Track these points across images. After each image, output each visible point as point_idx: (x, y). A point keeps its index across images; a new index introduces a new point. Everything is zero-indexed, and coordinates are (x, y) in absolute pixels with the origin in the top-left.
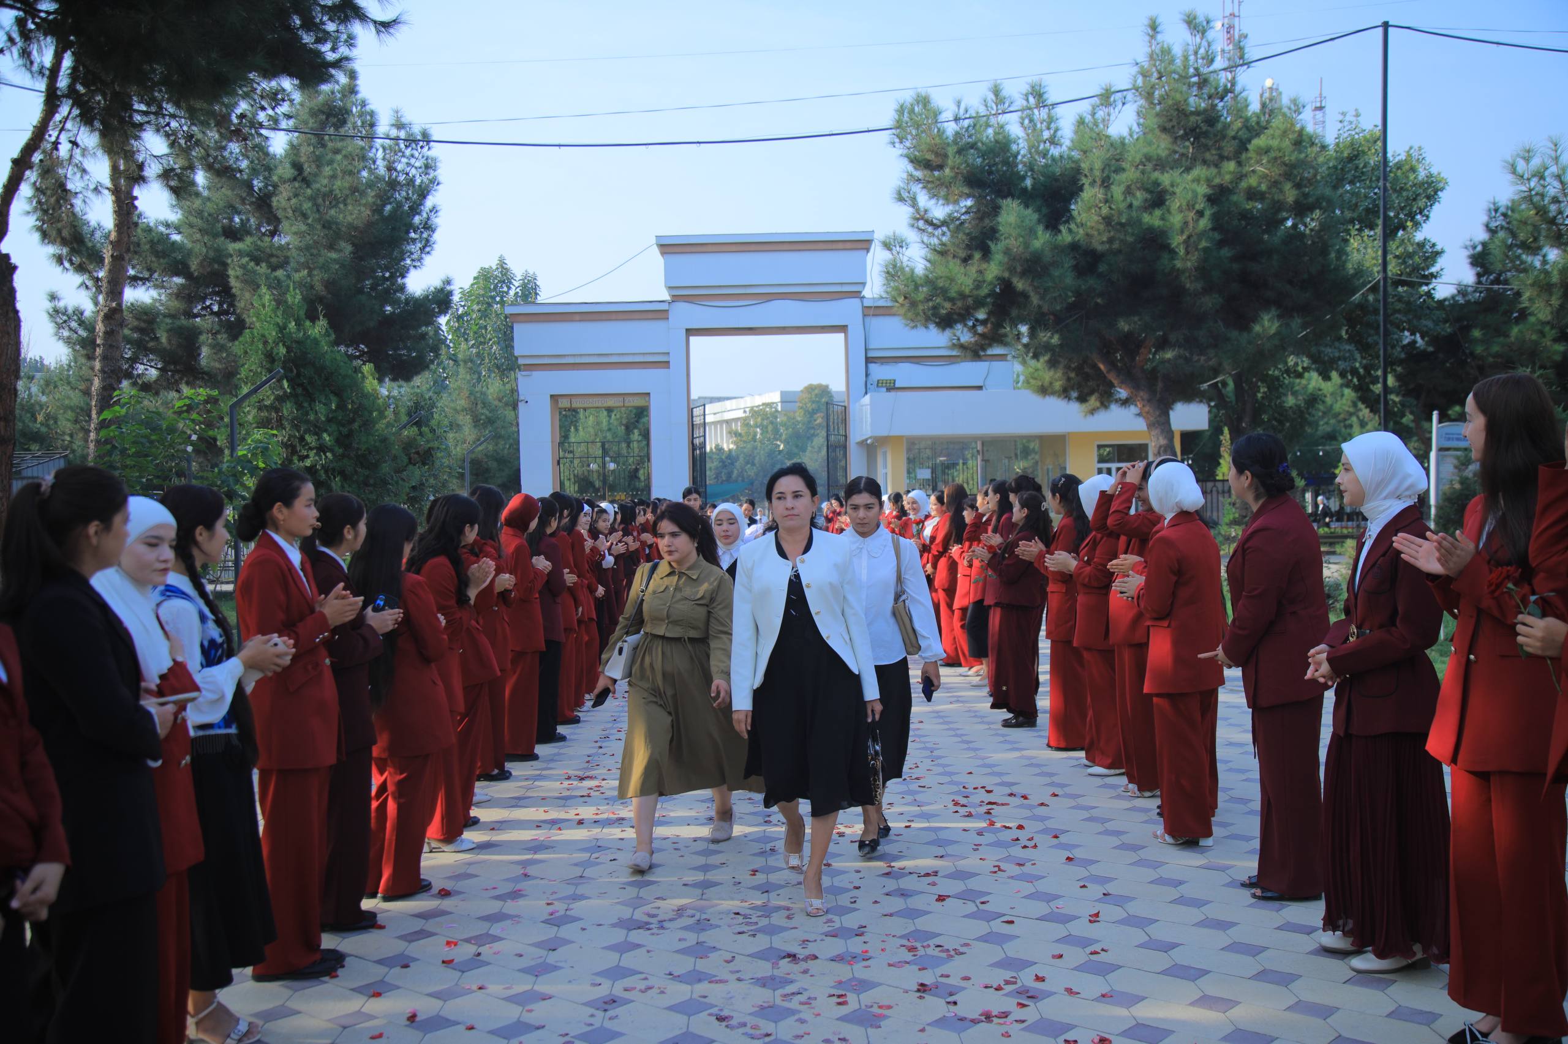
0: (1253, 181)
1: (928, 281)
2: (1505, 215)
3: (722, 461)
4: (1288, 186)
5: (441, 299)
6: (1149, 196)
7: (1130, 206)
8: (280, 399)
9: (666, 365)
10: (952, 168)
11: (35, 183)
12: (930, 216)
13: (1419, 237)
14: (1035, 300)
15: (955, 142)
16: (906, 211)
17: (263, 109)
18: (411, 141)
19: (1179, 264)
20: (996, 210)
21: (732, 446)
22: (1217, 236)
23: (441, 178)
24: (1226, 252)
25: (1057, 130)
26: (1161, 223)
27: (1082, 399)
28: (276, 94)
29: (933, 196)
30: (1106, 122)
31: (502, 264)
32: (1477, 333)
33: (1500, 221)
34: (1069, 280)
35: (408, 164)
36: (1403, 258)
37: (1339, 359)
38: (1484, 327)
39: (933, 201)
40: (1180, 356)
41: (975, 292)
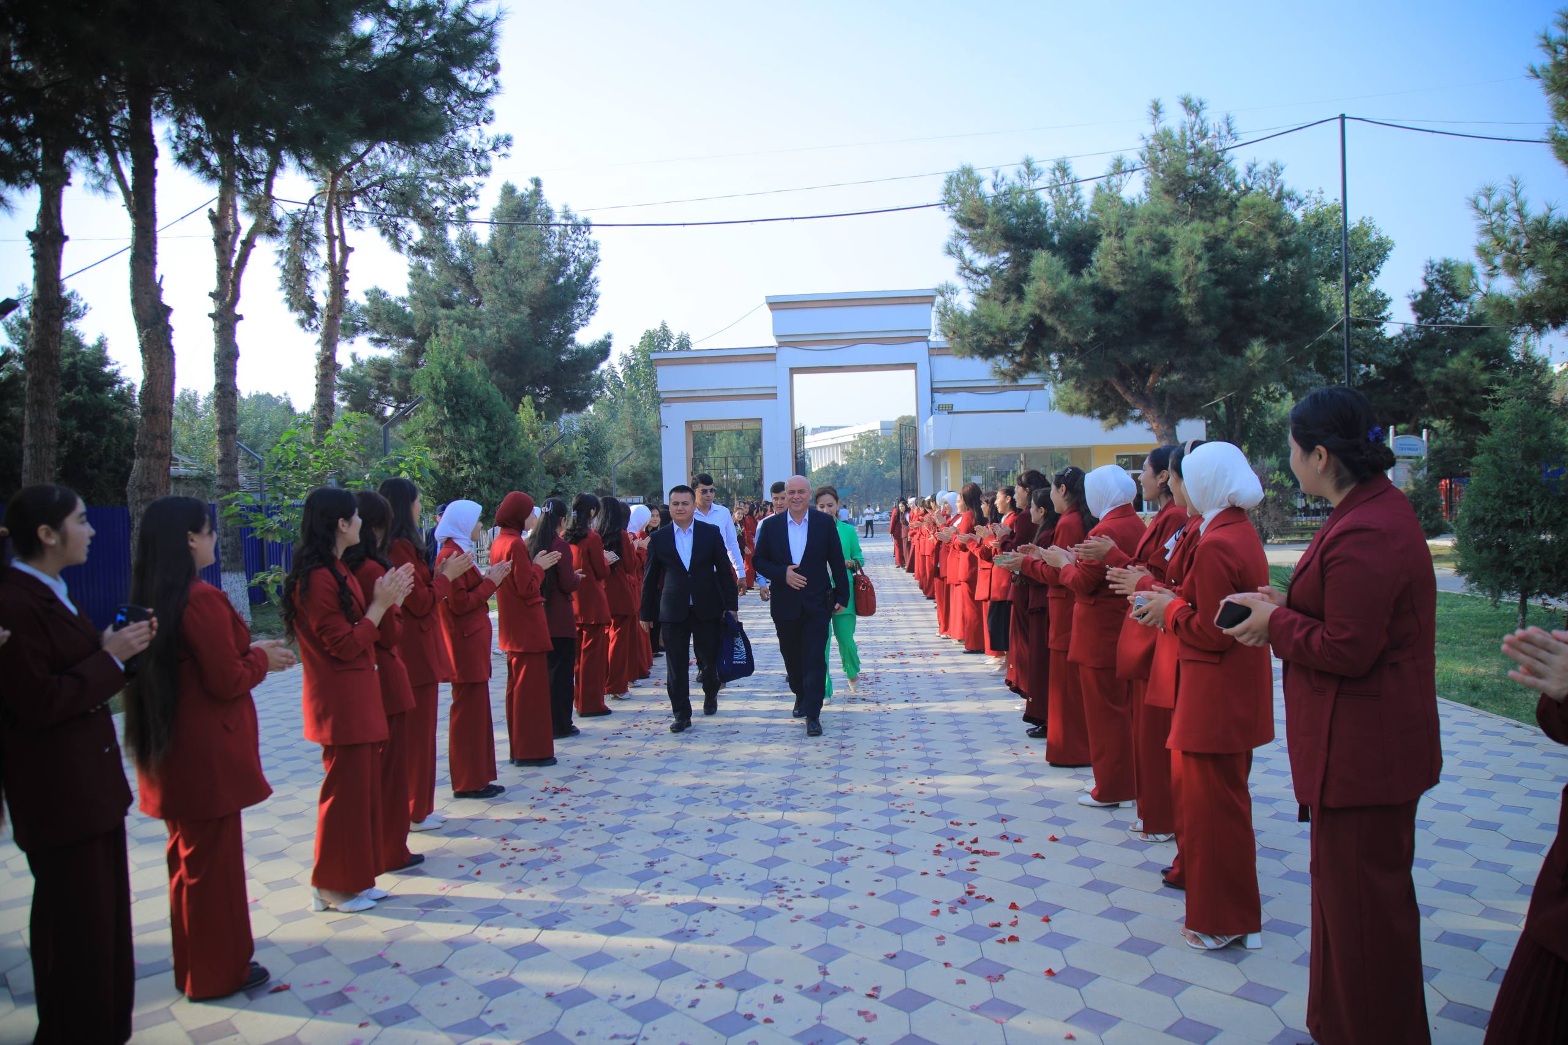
0: (1242, 232)
1: (975, 319)
2: (1439, 271)
3: (836, 473)
4: (1270, 236)
5: (603, 350)
6: (1156, 245)
7: (1141, 253)
8: (442, 423)
9: (774, 396)
10: (992, 225)
11: (284, 267)
12: (974, 266)
13: (1372, 288)
14: (1062, 332)
15: (994, 204)
16: (954, 263)
17: (454, 203)
18: (576, 227)
19: (1182, 301)
20: (1028, 259)
21: (845, 463)
22: (1213, 277)
23: (600, 257)
24: (1221, 290)
25: (1079, 198)
26: (1167, 267)
27: (1103, 417)
28: (464, 191)
29: (977, 250)
30: (1119, 188)
31: (664, 327)
32: (1419, 365)
33: (1435, 276)
34: (1090, 314)
35: (574, 246)
36: (1361, 304)
37: (1311, 384)
38: (1425, 360)
39: (977, 255)
40: (1184, 379)
41: (1012, 328)
